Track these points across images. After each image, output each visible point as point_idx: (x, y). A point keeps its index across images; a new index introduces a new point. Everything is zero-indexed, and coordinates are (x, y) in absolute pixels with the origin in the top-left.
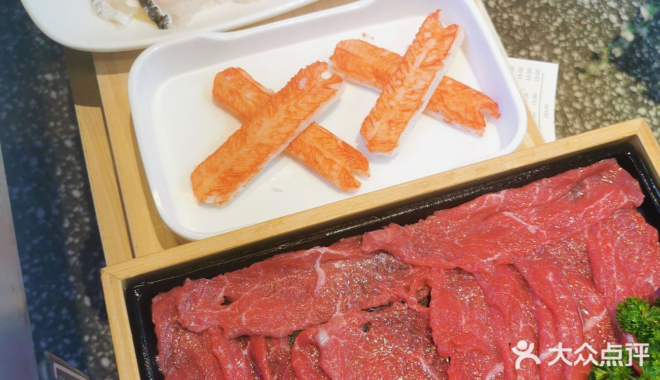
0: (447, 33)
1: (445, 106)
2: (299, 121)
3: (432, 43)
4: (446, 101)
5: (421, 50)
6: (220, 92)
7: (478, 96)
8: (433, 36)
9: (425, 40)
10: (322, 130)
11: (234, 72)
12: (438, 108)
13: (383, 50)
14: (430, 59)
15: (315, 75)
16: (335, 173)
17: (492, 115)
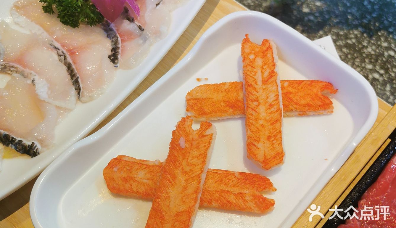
0: (264, 48)
1: (296, 103)
2: (199, 176)
3: (259, 61)
4: (294, 99)
5: (255, 70)
6: (115, 185)
7: (313, 84)
8: (256, 56)
9: (253, 61)
10: (217, 172)
11: (118, 161)
12: (291, 107)
13: (223, 84)
14: (266, 74)
15: (188, 130)
16: (251, 203)
17: (331, 93)
